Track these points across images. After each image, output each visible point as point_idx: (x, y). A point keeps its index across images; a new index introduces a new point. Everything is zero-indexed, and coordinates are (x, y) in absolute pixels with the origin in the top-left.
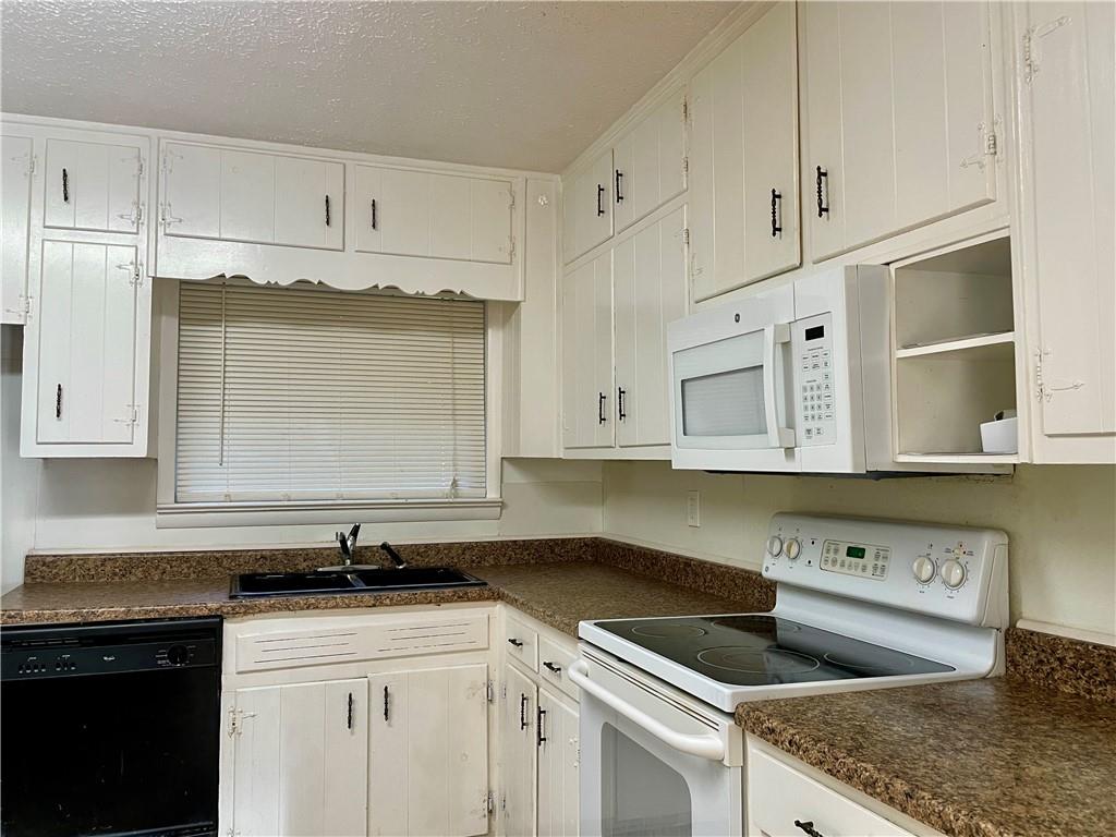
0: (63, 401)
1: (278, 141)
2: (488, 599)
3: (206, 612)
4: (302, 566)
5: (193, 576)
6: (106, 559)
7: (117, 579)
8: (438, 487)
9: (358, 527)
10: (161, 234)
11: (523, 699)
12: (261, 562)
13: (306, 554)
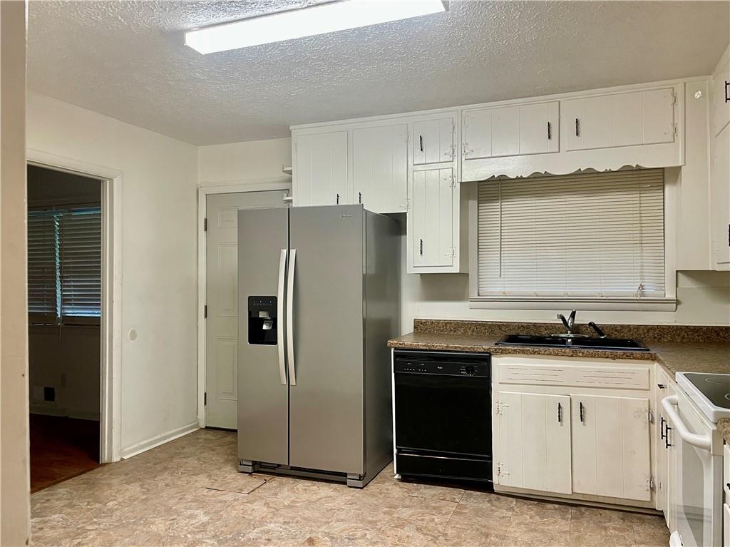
0: (423, 247)
1: (518, 98)
2: (648, 359)
3: (483, 350)
4: (544, 333)
5: (487, 334)
6: (447, 323)
7: (452, 333)
8: (630, 290)
9: (575, 312)
10: (463, 159)
11: (662, 421)
12: (521, 329)
13: (546, 326)
